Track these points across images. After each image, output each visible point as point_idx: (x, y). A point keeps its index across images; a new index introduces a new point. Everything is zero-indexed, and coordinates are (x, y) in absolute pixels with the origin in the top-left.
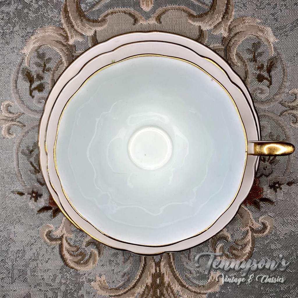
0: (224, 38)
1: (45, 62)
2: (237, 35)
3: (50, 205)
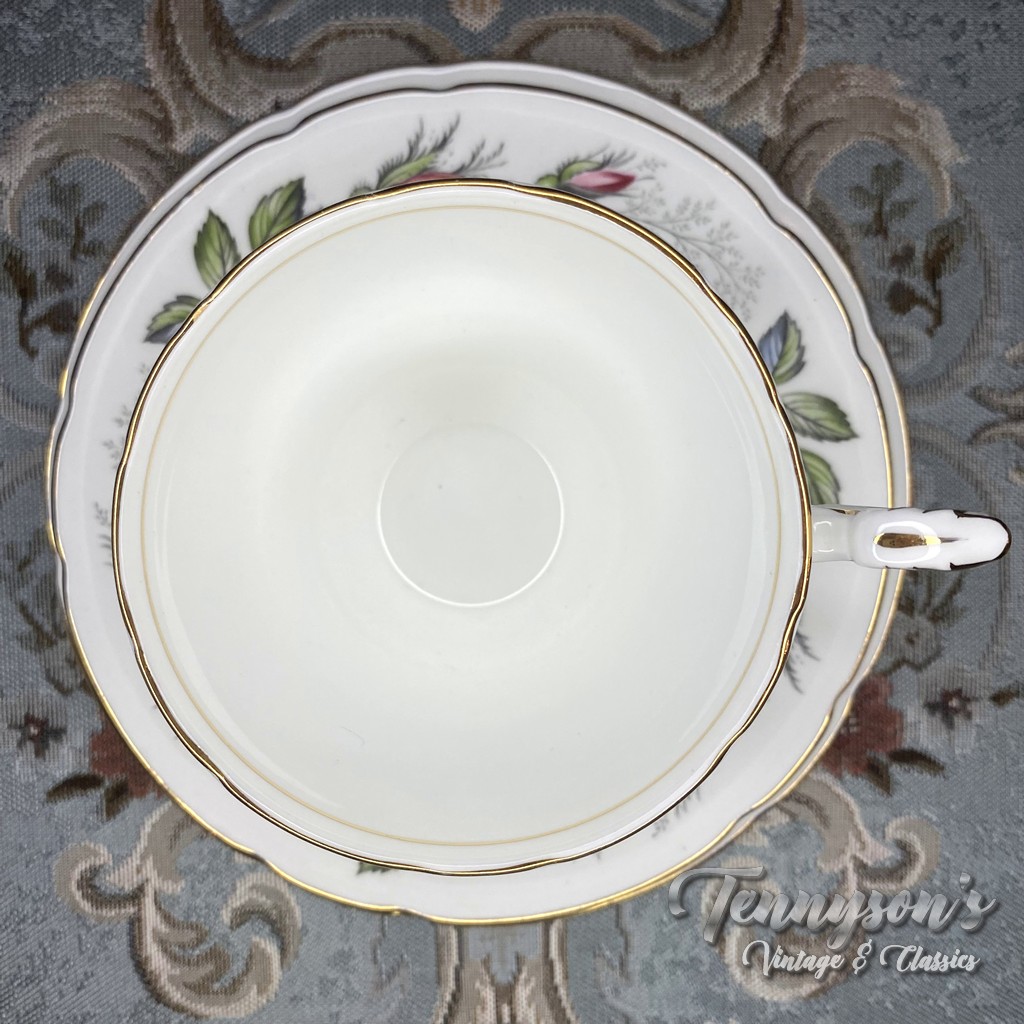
0: (770, 139)
1: (81, 220)
2: (817, 134)
3: (96, 770)
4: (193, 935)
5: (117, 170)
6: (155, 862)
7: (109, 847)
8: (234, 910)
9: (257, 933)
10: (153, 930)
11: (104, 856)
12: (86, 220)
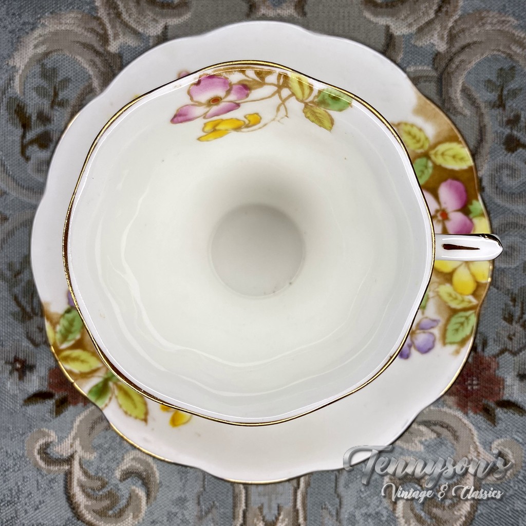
0: (438, 54)
1: (57, 88)
2: (467, 50)
3: (51, 390)
4: (99, 483)
5: (78, 61)
6: (80, 441)
7: (56, 432)
8: (123, 471)
9: (134, 485)
10: (78, 480)
11: (53, 437)
12: (60, 87)
